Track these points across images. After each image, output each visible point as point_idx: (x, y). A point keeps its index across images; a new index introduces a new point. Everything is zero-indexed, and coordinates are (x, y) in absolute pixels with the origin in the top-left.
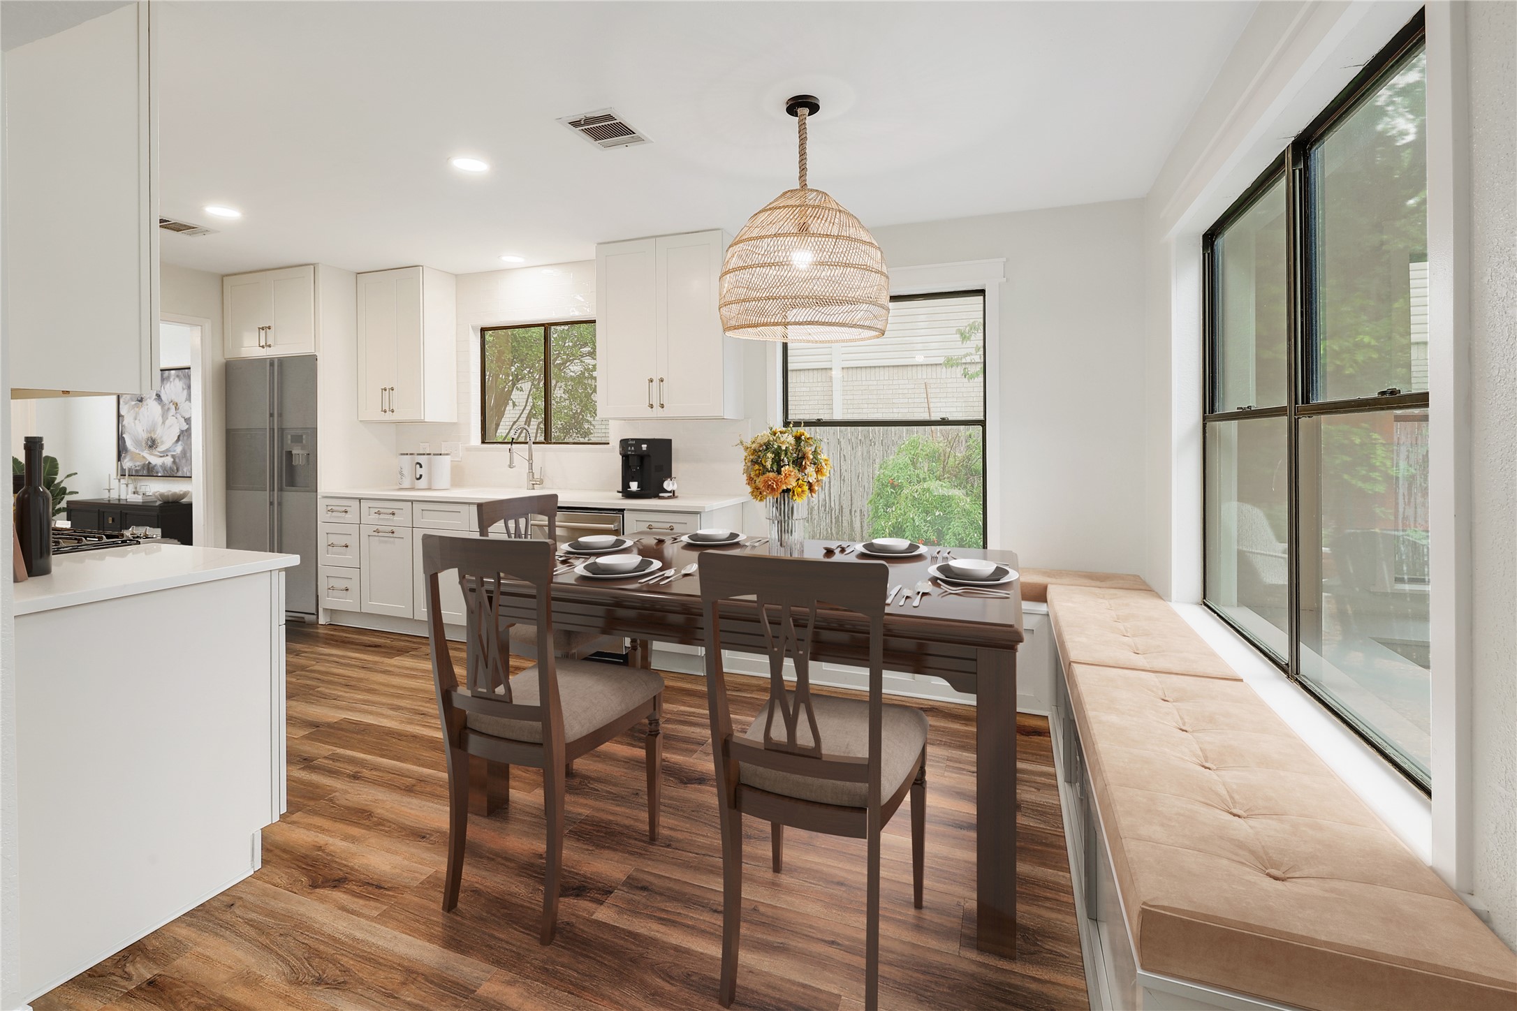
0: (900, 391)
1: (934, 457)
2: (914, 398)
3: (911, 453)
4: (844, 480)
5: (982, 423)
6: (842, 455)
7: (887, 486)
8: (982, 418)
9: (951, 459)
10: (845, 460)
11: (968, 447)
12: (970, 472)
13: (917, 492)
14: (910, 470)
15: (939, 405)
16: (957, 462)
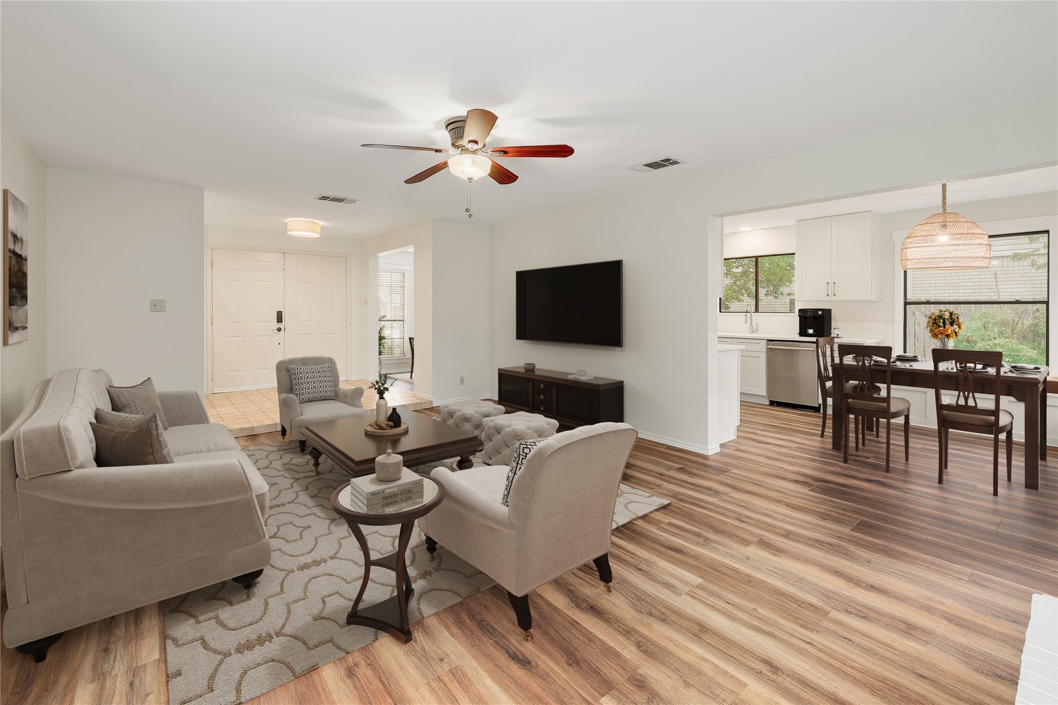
0: (967, 277)
1: (1004, 323)
2: (980, 282)
3: (982, 321)
4: (918, 339)
5: (1047, 303)
6: (916, 322)
7: (963, 341)
8: (1046, 300)
9: (1020, 326)
10: (919, 326)
11: (1035, 318)
12: (1036, 334)
13: (989, 345)
14: (982, 332)
15: (1006, 286)
16: (1024, 328)
